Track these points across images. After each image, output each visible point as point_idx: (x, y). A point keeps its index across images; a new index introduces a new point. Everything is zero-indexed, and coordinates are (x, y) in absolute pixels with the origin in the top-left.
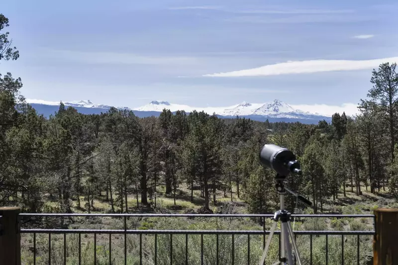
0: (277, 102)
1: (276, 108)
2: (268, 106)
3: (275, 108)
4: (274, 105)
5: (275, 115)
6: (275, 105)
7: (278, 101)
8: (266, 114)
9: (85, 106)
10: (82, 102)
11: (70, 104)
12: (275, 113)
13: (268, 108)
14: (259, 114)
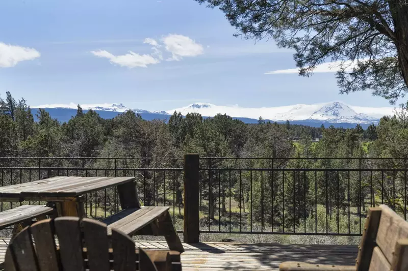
0: (336, 105)
1: (336, 112)
2: (327, 109)
3: (334, 112)
4: (333, 108)
5: (335, 120)
6: (335, 108)
7: (338, 104)
8: (325, 118)
9: (117, 111)
10: (114, 105)
11: (101, 108)
12: (335, 117)
13: (326, 112)
14: (315, 119)
